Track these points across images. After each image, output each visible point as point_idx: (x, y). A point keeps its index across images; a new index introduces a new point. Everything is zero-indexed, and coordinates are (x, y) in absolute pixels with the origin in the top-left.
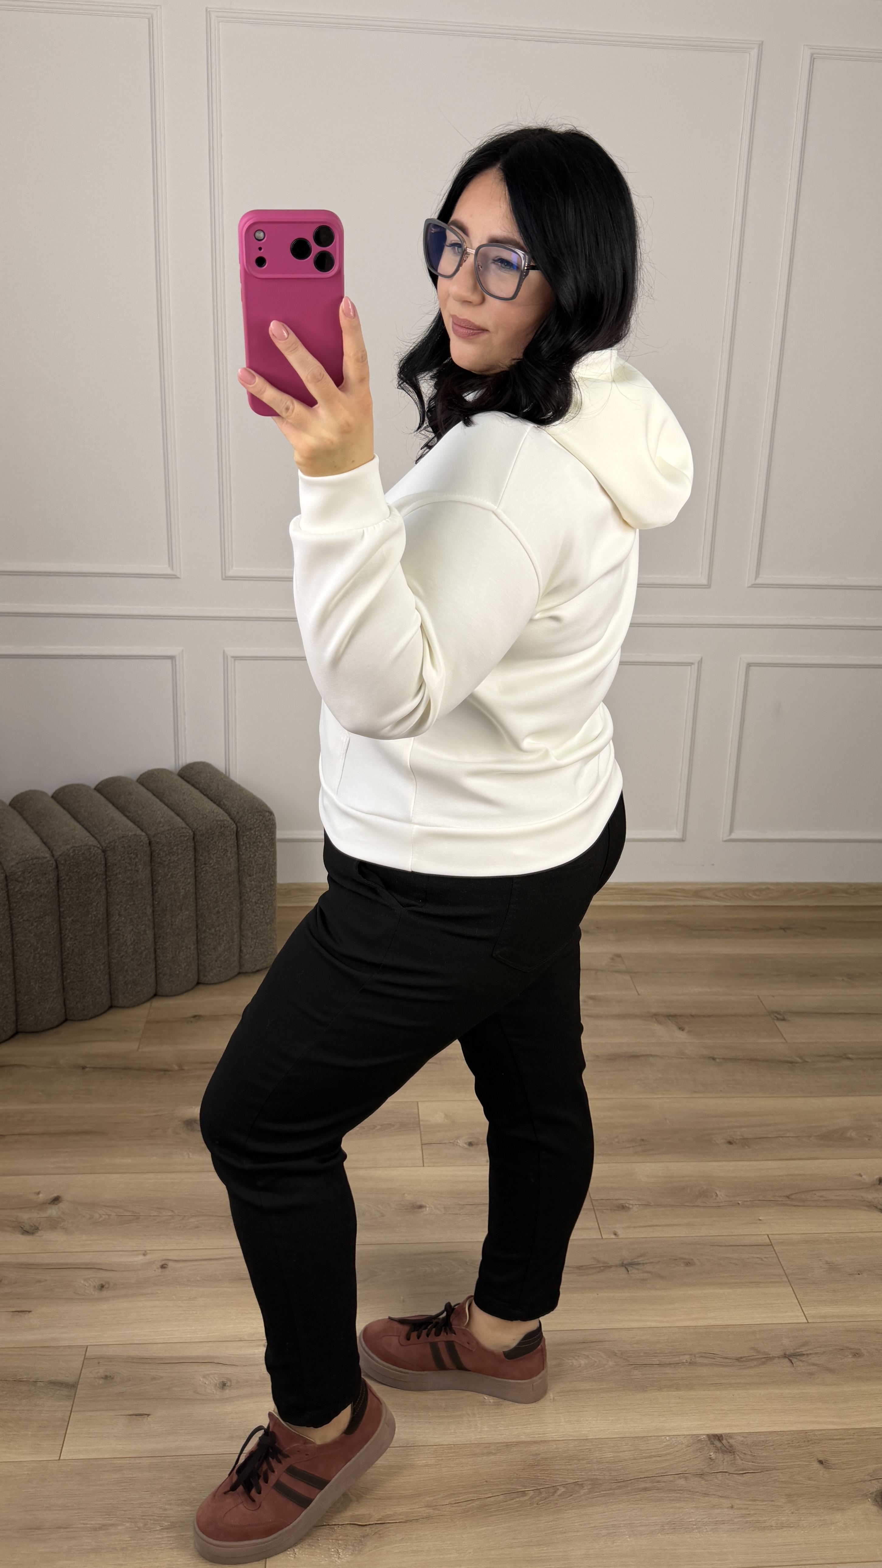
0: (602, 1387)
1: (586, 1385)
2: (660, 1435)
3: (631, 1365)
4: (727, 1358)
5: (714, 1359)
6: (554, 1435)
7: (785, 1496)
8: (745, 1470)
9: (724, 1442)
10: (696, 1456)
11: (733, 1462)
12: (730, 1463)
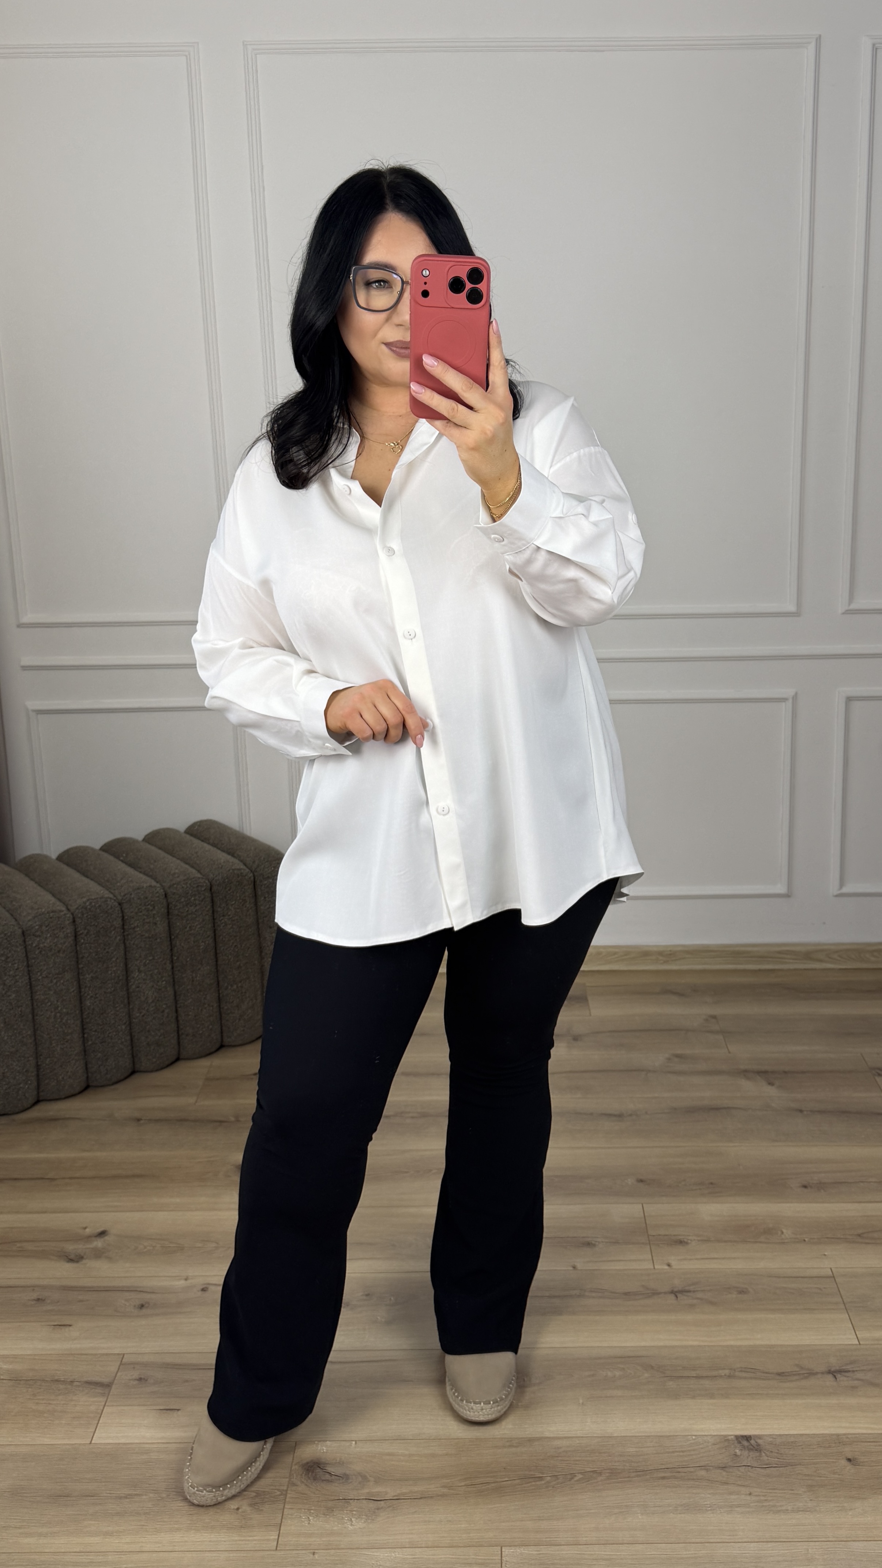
0: (633, 1394)
1: (619, 1393)
2: (687, 1434)
3: (667, 1376)
4: (767, 1373)
5: (754, 1373)
6: (579, 1432)
7: (806, 1486)
8: (770, 1465)
9: (752, 1442)
10: (721, 1452)
11: (758, 1458)
12: (755, 1458)
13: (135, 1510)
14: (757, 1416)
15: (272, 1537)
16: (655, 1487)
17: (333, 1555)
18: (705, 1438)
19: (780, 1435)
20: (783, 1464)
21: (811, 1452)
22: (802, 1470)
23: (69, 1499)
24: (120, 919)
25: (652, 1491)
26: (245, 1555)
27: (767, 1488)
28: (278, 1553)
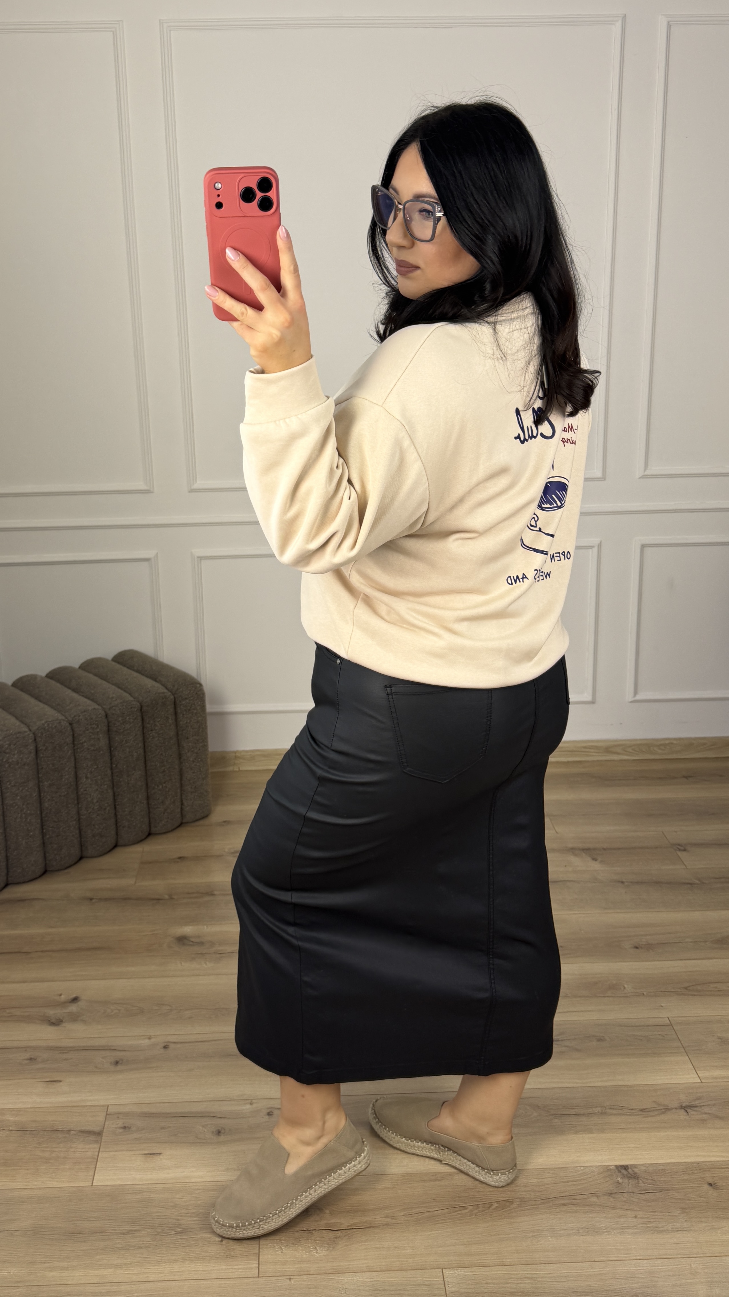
0: (527, 1131)
2: (577, 1165)
3: (552, 1115)
4: (632, 1109)
5: (620, 1110)
7: (680, 1209)
8: (647, 1191)
9: (630, 1170)
10: (606, 1181)
11: (637, 1185)
12: (634, 1185)
13: (137, 1244)
14: (630, 1147)
15: (254, 1266)
16: (558, 1212)
17: (305, 1281)
18: (591, 1168)
19: (652, 1164)
20: (658, 1190)
21: (679, 1179)
22: (674, 1195)
23: (83, 1236)
24: (71, 737)
25: (556, 1216)
26: (234, 1282)
27: (649, 1211)
28: (260, 1279)
